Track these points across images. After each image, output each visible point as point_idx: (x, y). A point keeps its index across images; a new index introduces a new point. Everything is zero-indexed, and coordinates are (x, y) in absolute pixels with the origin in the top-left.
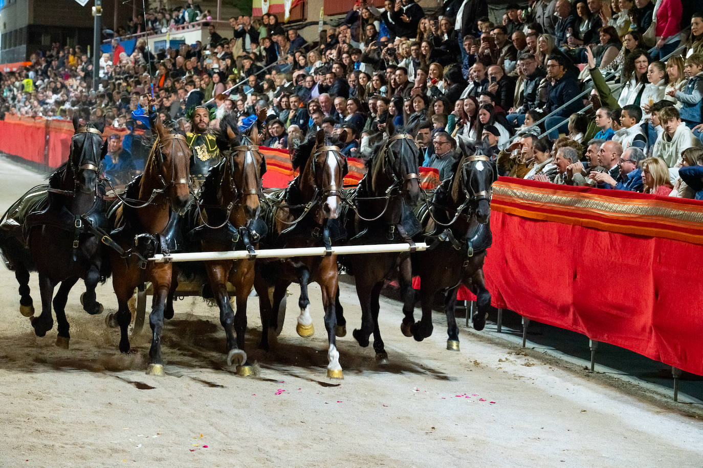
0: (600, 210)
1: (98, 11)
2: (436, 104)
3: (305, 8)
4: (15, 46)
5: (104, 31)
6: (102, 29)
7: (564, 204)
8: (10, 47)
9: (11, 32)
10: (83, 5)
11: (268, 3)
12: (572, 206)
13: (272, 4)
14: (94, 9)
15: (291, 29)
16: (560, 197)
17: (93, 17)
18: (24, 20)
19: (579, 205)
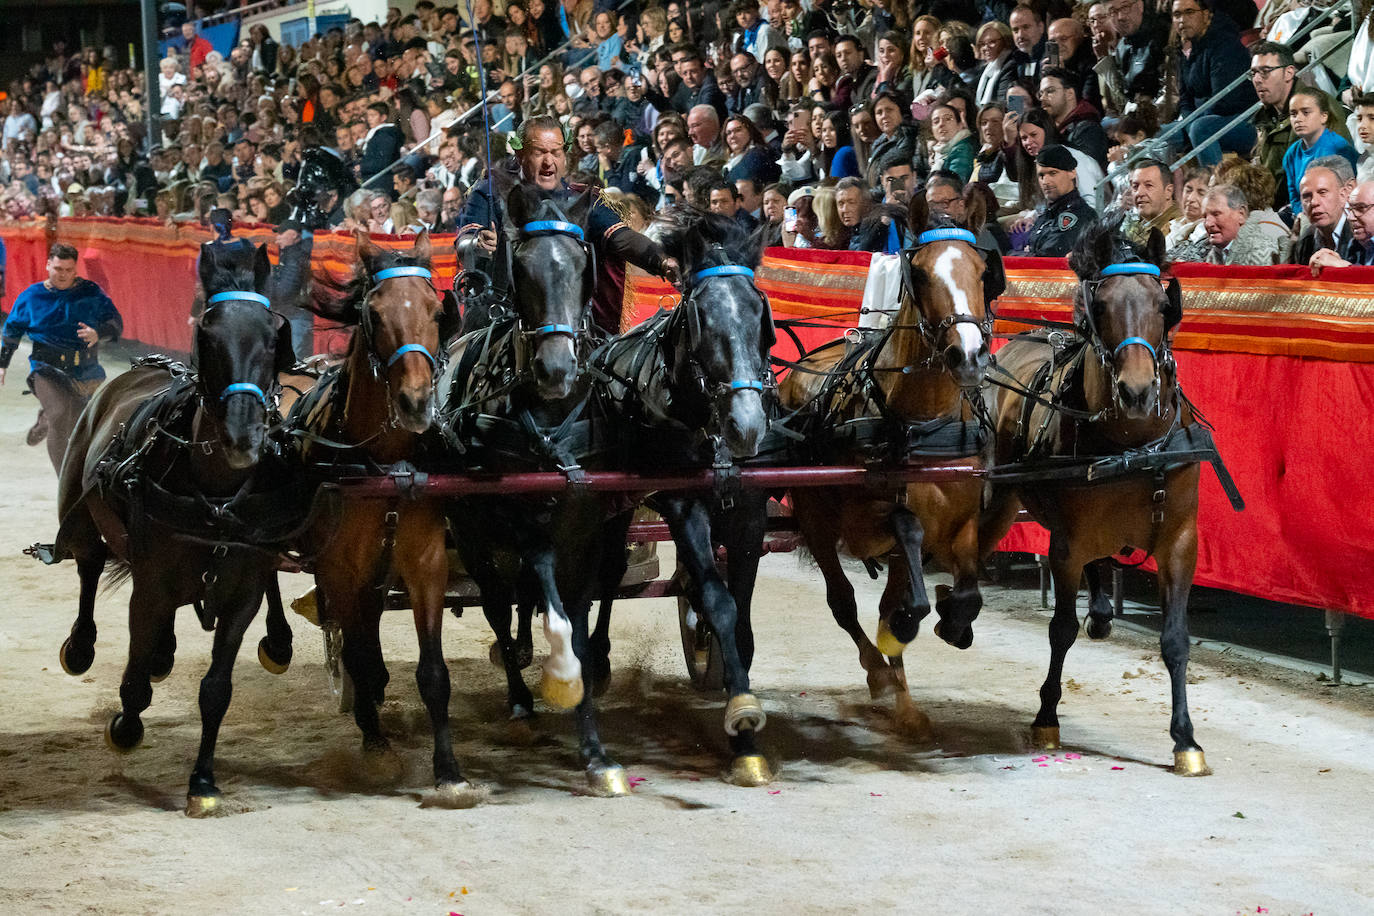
0: (1327, 315)
5: (163, 7)
7: (1245, 308)
12: (1262, 312)
16: (1234, 295)
19: (1280, 309)
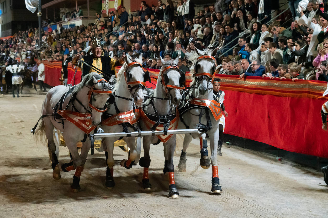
0: (245, 84)
1: (40, 14)
4: (7, 29)
5: (43, 22)
6: (42, 22)
7: (231, 82)
8: (5, 30)
9: (5, 25)
10: (33, 12)
12: (234, 83)
14: (38, 13)
16: (229, 80)
17: (38, 17)
18: (10, 19)
19: (237, 83)
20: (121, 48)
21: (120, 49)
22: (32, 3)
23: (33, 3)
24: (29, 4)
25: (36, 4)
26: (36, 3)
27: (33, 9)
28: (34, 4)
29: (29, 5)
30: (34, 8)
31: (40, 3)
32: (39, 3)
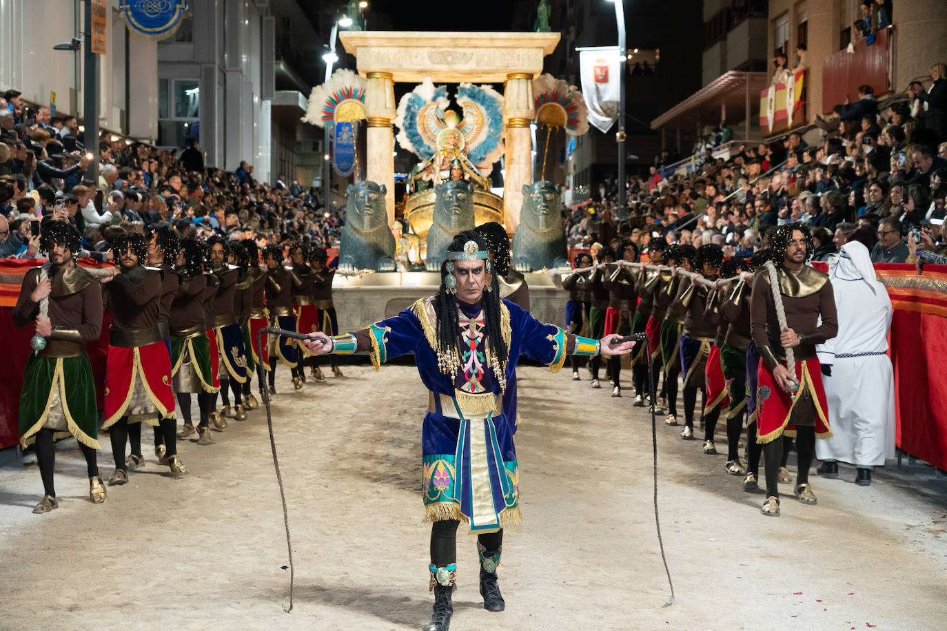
1: (622, 137)
2: (893, 189)
3: (807, 110)
5: (628, 157)
6: (626, 156)
10: (605, 132)
11: (773, 111)
13: (778, 109)
14: (618, 134)
15: (792, 134)
17: (617, 144)
20: (762, 209)
21: (760, 210)
22: (601, 108)
23: (605, 109)
24: (595, 109)
25: (613, 111)
26: (613, 107)
27: (604, 122)
28: (608, 111)
29: (594, 114)
30: (608, 119)
31: (624, 108)
32: (620, 109)
